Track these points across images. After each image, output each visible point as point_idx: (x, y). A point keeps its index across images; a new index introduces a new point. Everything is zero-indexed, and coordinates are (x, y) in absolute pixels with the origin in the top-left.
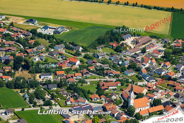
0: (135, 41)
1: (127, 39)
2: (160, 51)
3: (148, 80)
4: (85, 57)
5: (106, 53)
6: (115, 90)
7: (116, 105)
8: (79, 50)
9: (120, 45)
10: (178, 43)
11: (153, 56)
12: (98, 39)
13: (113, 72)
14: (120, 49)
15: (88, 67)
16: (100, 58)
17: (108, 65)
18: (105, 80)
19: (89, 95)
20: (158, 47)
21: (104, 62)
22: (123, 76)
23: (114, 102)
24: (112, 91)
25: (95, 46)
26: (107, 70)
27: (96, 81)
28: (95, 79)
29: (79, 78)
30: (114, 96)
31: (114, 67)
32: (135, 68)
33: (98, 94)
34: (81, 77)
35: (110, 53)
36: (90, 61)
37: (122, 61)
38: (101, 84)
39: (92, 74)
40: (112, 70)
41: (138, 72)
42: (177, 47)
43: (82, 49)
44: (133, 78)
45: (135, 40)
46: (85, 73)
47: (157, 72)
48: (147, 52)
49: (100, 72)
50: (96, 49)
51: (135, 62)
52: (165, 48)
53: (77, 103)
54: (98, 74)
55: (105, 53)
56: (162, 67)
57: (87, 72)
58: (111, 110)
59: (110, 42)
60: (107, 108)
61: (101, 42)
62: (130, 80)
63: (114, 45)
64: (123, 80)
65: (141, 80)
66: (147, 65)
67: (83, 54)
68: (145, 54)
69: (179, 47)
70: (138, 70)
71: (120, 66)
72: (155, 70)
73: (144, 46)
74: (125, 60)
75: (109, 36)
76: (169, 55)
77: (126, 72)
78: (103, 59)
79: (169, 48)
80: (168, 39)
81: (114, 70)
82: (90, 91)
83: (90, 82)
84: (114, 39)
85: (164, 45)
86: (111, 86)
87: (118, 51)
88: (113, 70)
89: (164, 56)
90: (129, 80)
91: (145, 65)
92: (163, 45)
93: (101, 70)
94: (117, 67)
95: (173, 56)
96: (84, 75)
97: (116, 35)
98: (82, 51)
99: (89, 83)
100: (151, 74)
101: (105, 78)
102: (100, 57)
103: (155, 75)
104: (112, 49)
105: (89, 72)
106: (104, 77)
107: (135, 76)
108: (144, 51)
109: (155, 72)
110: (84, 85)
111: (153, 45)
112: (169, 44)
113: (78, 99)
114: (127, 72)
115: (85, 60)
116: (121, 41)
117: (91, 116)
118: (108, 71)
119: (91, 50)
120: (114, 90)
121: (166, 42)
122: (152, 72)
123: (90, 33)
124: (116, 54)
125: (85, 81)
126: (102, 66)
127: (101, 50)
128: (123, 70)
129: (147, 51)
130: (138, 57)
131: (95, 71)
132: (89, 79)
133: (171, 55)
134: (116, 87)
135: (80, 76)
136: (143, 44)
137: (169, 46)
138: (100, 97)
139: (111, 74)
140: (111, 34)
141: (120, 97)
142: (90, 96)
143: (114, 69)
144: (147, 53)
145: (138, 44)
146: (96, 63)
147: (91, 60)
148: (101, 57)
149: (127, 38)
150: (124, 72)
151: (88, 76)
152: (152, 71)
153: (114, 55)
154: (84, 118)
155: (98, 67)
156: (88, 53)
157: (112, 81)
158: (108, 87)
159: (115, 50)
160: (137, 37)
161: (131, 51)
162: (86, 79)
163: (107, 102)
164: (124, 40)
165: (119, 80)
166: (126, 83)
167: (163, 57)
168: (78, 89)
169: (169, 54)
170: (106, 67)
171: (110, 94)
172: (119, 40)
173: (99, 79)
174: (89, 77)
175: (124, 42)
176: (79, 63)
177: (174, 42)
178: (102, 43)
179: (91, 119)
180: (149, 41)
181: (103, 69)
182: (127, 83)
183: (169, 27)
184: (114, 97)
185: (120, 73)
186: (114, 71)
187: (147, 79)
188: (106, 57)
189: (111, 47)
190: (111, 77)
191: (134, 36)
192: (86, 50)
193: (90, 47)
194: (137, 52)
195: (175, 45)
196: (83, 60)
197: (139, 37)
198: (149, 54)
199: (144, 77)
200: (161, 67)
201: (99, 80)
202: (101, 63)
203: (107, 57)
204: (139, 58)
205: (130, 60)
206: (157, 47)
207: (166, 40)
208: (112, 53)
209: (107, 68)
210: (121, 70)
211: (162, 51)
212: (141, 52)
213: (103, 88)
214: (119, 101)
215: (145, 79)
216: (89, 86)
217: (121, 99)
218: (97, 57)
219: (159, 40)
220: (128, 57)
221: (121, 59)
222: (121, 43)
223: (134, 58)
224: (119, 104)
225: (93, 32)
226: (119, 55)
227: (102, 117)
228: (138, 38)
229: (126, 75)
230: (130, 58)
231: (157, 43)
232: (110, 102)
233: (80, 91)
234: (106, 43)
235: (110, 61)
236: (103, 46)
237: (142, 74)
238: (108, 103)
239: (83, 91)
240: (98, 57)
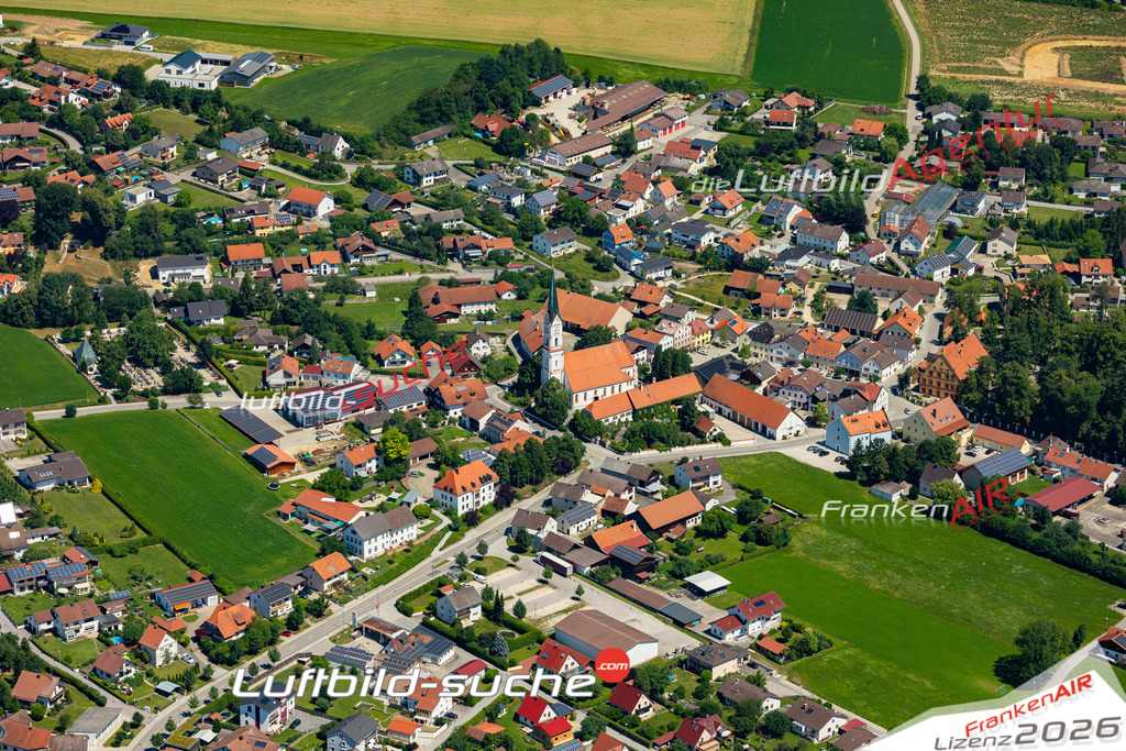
0: (588, 107)
1: (551, 98)
2: (696, 146)
3: (639, 273)
4: (359, 181)
5: (456, 162)
6: (489, 316)
7: (487, 380)
8: (332, 149)
9: (522, 124)
10: (783, 110)
11: (665, 168)
12: (419, 102)
13: (483, 244)
14: (517, 141)
15: (369, 223)
16: (427, 182)
17: (459, 211)
18: (447, 276)
19: (368, 342)
20: (692, 127)
21: (440, 202)
22: (526, 257)
23: (477, 368)
24: (476, 323)
25: (404, 132)
26: (454, 236)
27: (404, 284)
28: (400, 273)
29: (329, 271)
30: (480, 344)
31: (489, 221)
32: (583, 220)
33: (412, 337)
34: (336, 270)
35: (472, 162)
36: (381, 198)
37: (526, 194)
38: (426, 296)
39: (388, 251)
40: (477, 232)
41: (596, 240)
42: (778, 124)
43: (347, 146)
44: (569, 267)
45: (588, 102)
46: (358, 250)
47: (679, 235)
48: (643, 151)
49: (426, 243)
50: (411, 146)
51: (582, 194)
52: (724, 134)
53: (315, 378)
54: (416, 254)
55: (450, 163)
56: (706, 212)
57: (363, 246)
58: (465, 404)
59: (477, 112)
60: (445, 396)
61: (433, 114)
62: (559, 275)
63: (493, 127)
64: (525, 277)
65: (608, 271)
66: (638, 208)
67: (350, 169)
68: (631, 161)
69: (785, 124)
70: (596, 230)
71: (517, 217)
72: (672, 227)
73: (626, 126)
74: (541, 188)
75: (470, 87)
76: (739, 161)
77: (541, 242)
78: (439, 189)
79: (741, 132)
80: (737, 94)
81: (487, 235)
82: (373, 326)
83: (379, 287)
84: (493, 100)
85: (718, 117)
86: (472, 304)
87: (511, 149)
88: (483, 234)
89: (718, 167)
90: (552, 273)
91: (627, 208)
92: (714, 119)
93: (427, 234)
94: (503, 222)
95: (758, 163)
96: (353, 261)
97: (500, 84)
98: (348, 156)
99: (371, 294)
100: (652, 244)
101: (448, 271)
102: (425, 179)
103: (672, 248)
104: (485, 143)
105: (372, 245)
106: (443, 263)
107: (582, 257)
108: (624, 148)
109: (669, 235)
110: (351, 301)
111: (669, 122)
112: (743, 113)
113: (319, 362)
114: (545, 240)
115: (360, 195)
116: (524, 107)
117: (373, 432)
118: (458, 238)
119: (389, 151)
120: (485, 320)
121: (727, 106)
122: (658, 238)
123: (384, 79)
124: (500, 164)
125: (353, 283)
126: (432, 216)
127: (432, 150)
128: (526, 232)
129: (641, 146)
130: (600, 176)
131: (400, 242)
132: (376, 276)
133: (748, 163)
134: (493, 307)
135: (333, 266)
136: (624, 119)
137: (741, 124)
138: (417, 348)
139: (472, 253)
140: (480, 79)
141: (508, 349)
142: (375, 346)
143: (489, 228)
144: (642, 155)
145: (602, 120)
146: (409, 205)
147: (384, 194)
148: (432, 178)
149: (555, 94)
150: (531, 239)
151: (368, 263)
152: (657, 233)
153: (491, 168)
154: (343, 439)
155: (415, 224)
156: (375, 165)
157: (479, 283)
158: (459, 306)
159: (497, 149)
160: (601, 88)
161: (568, 147)
162: (361, 274)
163: (449, 372)
164: (537, 104)
165: (507, 277)
166: (538, 288)
167: (710, 172)
168: (321, 318)
169: (738, 156)
170: (449, 220)
171: (464, 338)
172: (516, 105)
173: (416, 276)
174: (373, 267)
175: (538, 112)
176: (332, 208)
177: (766, 107)
178: (439, 119)
179: (372, 441)
180: (652, 104)
181: (436, 232)
182: (542, 286)
183: (746, 39)
184: (480, 350)
185: (516, 245)
186: (485, 238)
187: (633, 269)
188: (454, 181)
189: (479, 135)
190: (474, 265)
191: (587, 86)
192: (362, 152)
193: (383, 138)
194: (594, 154)
195: (768, 116)
196: (350, 196)
197: (610, 88)
198: (648, 158)
199: (622, 260)
200: (698, 215)
201: (420, 280)
202: (432, 207)
203: (460, 180)
204: (604, 180)
205: (561, 188)
206: (688, 128)
207: (727, 97)
208: (481, 159)
209: (455, 224)
210: (519, 234)
211: (707, 145)
212: (613, 153)
213: (433, 310)
214: (503, 361)
215: (625, 269)
216: (372, 306)
217: (511, 354)
218: (412, 180)
219: (699, 99)
220: (552, 174)
221: (522, 185)
222: (523, 118)
223: (579, 180)
224: (503, 377)
225: (398, 71)
226: (512, 168)
227: (421, 434)
228: (602, 92)
229: (541, 255)
230: (562, 177)
231: (689, 110)
232: (463, 367)
233: (327, 325)
234: (455, 118)
235: (469, 195)
236: (439, 130)
237: (613, 246)
238: (452, 375)
239: (343, 327)
240: (418, 179)
